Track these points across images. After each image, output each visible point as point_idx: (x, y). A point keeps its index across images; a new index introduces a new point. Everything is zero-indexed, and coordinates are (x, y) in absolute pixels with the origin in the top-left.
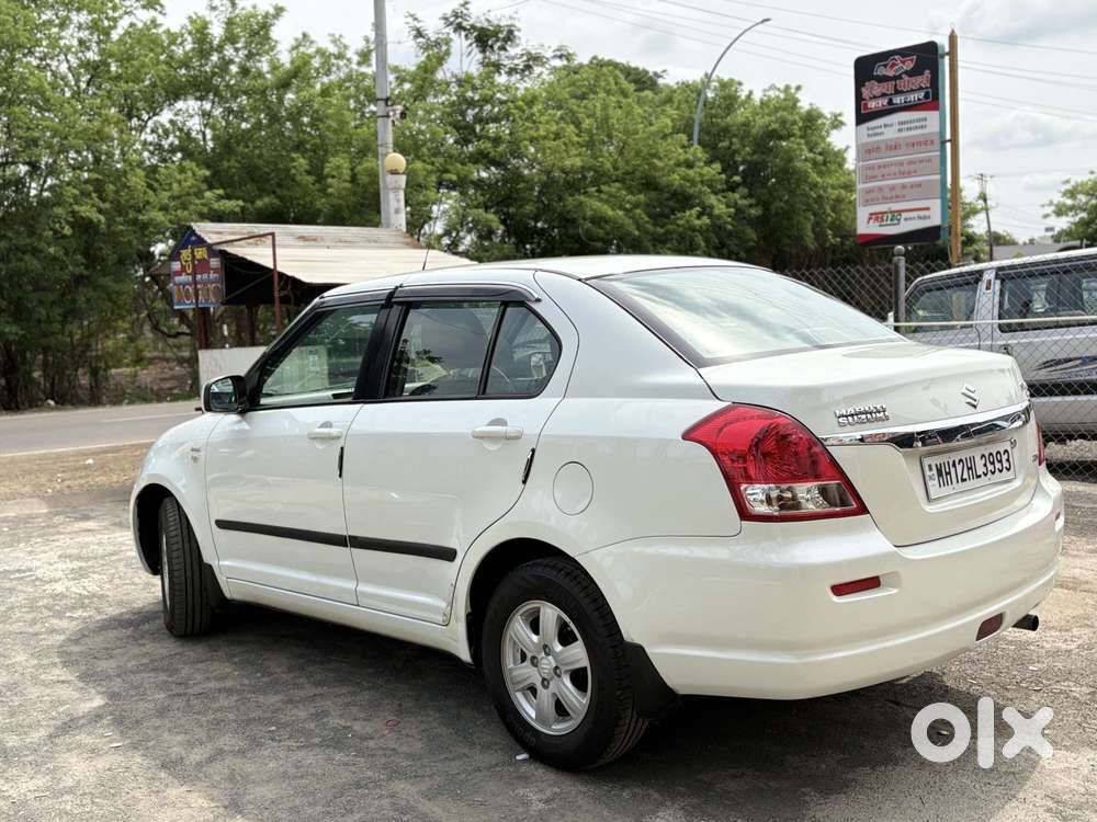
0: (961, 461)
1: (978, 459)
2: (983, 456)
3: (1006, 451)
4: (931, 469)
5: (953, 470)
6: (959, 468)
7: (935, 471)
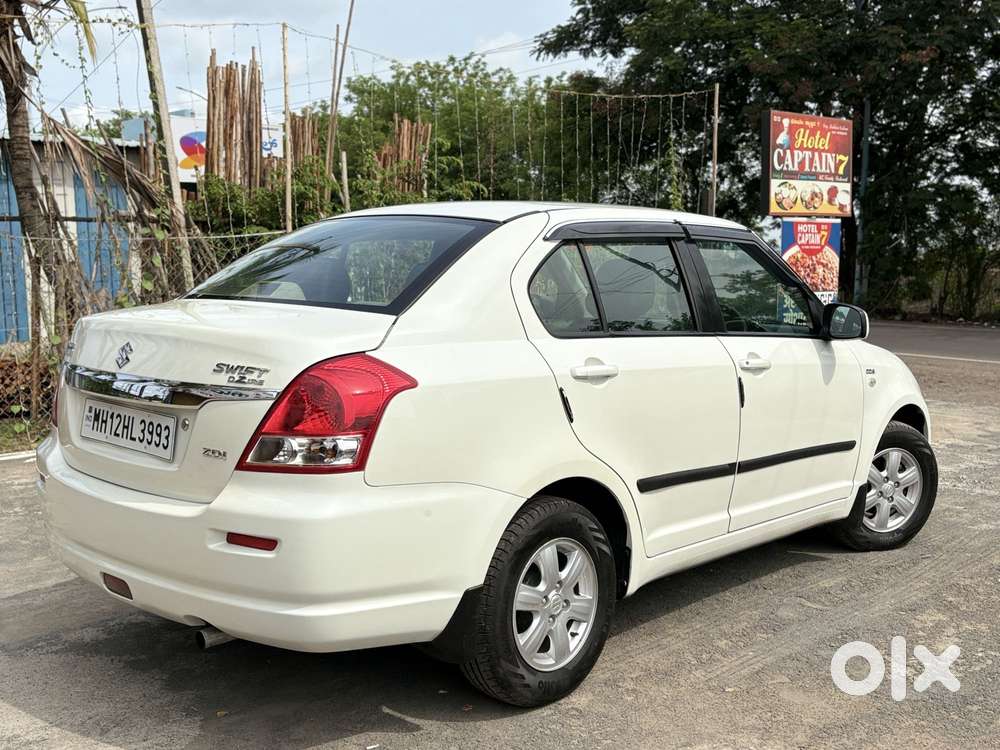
0: (119, 416)
1: (137, 422)
2: (143, 421)
3: (167, 428)
4: (90, 411)
5: (109, 420)
6: (116, 421)
7: (93, 414)
